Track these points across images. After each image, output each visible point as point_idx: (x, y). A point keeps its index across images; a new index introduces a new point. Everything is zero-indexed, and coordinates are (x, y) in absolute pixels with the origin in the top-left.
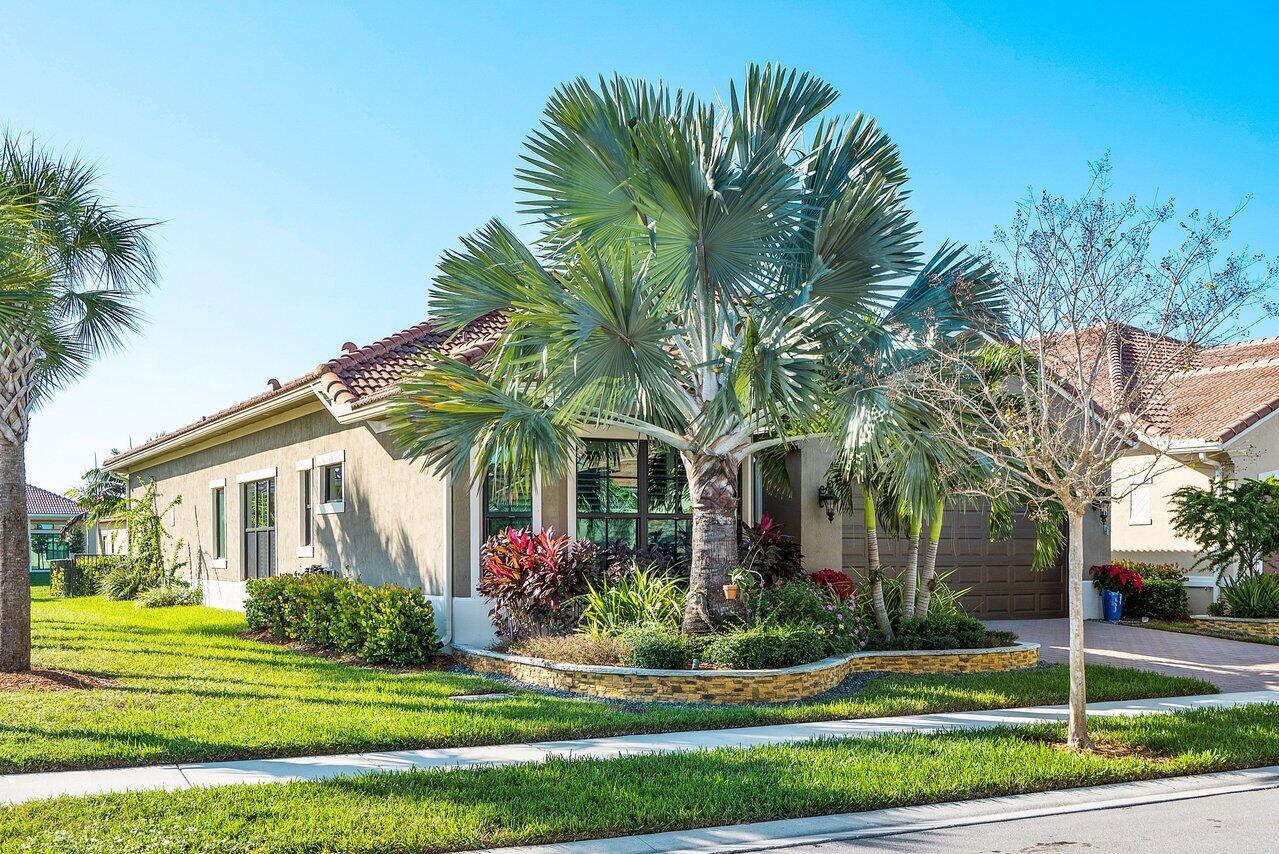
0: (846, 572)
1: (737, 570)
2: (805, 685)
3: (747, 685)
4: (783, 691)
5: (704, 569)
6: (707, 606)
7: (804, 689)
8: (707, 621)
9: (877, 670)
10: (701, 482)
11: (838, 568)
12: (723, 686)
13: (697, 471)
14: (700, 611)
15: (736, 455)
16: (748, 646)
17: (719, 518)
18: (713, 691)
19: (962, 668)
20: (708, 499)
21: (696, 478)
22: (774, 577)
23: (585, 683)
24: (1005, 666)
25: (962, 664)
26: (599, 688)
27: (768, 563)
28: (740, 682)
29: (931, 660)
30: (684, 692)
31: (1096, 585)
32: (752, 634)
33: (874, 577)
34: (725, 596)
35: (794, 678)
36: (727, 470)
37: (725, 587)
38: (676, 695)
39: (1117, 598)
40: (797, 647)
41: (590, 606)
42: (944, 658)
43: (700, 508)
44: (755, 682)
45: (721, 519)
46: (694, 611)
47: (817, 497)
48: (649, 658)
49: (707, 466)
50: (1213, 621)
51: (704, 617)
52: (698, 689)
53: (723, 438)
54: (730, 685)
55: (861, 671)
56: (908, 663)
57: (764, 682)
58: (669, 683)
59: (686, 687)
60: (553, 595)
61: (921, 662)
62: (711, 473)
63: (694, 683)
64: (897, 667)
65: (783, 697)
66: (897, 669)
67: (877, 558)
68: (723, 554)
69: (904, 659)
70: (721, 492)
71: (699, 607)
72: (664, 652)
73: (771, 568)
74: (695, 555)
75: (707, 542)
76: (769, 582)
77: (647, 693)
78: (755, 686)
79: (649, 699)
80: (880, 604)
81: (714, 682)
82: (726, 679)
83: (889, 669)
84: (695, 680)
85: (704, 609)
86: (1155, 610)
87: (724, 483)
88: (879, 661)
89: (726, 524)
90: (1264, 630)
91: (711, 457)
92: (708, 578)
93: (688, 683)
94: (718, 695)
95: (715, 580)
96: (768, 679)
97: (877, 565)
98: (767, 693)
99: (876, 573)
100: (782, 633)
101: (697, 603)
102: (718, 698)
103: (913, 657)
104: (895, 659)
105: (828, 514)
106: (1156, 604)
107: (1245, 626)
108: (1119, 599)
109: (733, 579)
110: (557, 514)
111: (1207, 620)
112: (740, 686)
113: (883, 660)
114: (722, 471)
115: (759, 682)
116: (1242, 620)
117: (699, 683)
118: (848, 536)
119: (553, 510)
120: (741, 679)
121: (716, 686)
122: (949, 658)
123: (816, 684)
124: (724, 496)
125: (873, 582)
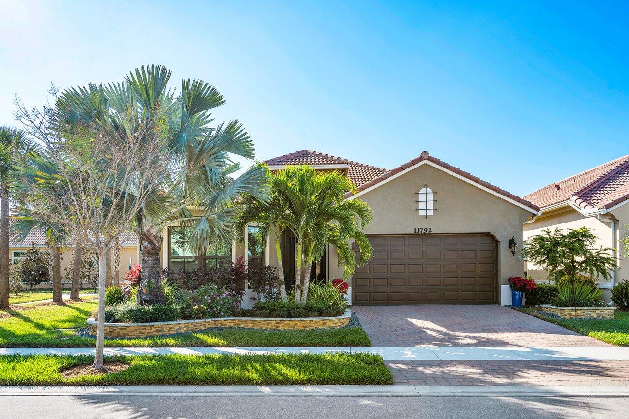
39: (519, 294)
45: (146, 259)
87: (146, 243)
89: (148, 261)
113: (243, 322)
120: (112, 327)
124: (146, 249)
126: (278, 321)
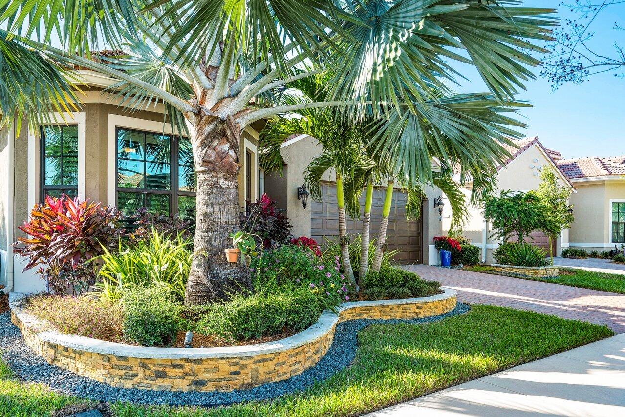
0: (314, 238)
1: (238, 233)
2: (308, 355)
3: (244, 366)
4: (285, 367)
5: (207, 231)
6: (209, 269)
7: (306, 359)
8: (208, 284)
9: (356, 318)
10: (203, 145)
11: (309, 236)
12: (216, 369)
13: (199, 134)
14: (201, 274)
15: (238, 121)
16: (247, 315)
17: (221, 181)
18: (204, 376)
19: (417, 314)
20: (209, 162)
21: (199, 141)
22: (272, 241)
23: (67, 357)
24: (443, 310)
25: (417, 310)
26: (79, 365)
27: (267, 230)
28: (236, 364)
29: (396, 309)
30: (169, 377)
31: (436, 247)
32: (253, 301)
33: (343, 242)
34: (226, 258)
35: (296, 351)
36: (229, 133)
37: (226, 250)
38: (160, 381)
39: (448, 254)
40: (297, 312)
41: (104, 266)
42: (405, 306)
43: (203, 172)
44: (255, 362)
45: (224, 183)
46: (196, 274)
47: (297, 192)
48: (136, 330)
49: (209, 128)
50: (504, 268)
51: (205, 280)
52: (186, 374)
53: (225, 101)
54: (226, 367)
55: (345, 320)
56: (380, 311)
57: (264, 361)
58: (151, 366)
59: (171, 372)
60: (75, 255)
61: (388, 310)
62: (213, 135)
63: (181, 367)
64: (371, 314)
65: (285, 373)
66: (371, 317)
67: (345, 228)
68: (225, 217)
69: (376, 308)
70: (222, 156)
71: (200, 270)
72: (154, 323)
73: (270, 234)
74: (199, 218)
75: (209, 205)
76: (268, 244)
77: (127, 377)
78: (254, 366)
79: (128, 384)
80: (347, 261)
81: (205, 365)
82: (220, 362)
83: (365, 317)
84: (183, 363)
85: (204, 271)
86: (466, 261)
87: (226, 147)
88: (358, 311)
89: (228, 188)
90: (536, 273)
91: (212, 119)
92: (209, 240)
93: (175, 366)
94: (211, 380)
95: (217, 243)
96: (269, 356)
97: (345, 233)
98: (268, 373)
99: (345, 239)
100: (282, 299)
101: (198, 266)
102: (210, 384)
103: (383, 306)
104: (369, 309)
105: (303, 203)
106: (467, 258)
107: (524, 270)
108: (449, 255)
109: (234, 242)
110: (98, 187)
111: (501, 267)
112: (236, 368)
113: (361, 310)
114: (223, 134)
115: (258, 362)
116: (523, 267)
117: (188, 366)
118: (314, 217)
119: (95, 184)
120: (237, 360)
121: (208, 370)
122: (409, 306)
123: (317, 352)
124: (225, 160)
125: (342, 245)
126: (419, 305)
